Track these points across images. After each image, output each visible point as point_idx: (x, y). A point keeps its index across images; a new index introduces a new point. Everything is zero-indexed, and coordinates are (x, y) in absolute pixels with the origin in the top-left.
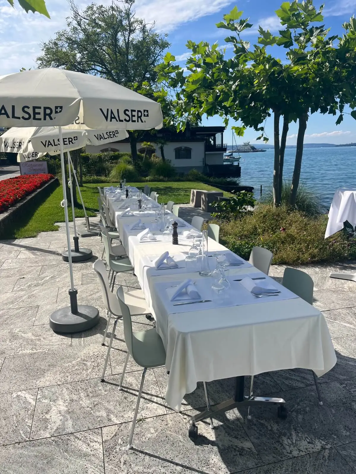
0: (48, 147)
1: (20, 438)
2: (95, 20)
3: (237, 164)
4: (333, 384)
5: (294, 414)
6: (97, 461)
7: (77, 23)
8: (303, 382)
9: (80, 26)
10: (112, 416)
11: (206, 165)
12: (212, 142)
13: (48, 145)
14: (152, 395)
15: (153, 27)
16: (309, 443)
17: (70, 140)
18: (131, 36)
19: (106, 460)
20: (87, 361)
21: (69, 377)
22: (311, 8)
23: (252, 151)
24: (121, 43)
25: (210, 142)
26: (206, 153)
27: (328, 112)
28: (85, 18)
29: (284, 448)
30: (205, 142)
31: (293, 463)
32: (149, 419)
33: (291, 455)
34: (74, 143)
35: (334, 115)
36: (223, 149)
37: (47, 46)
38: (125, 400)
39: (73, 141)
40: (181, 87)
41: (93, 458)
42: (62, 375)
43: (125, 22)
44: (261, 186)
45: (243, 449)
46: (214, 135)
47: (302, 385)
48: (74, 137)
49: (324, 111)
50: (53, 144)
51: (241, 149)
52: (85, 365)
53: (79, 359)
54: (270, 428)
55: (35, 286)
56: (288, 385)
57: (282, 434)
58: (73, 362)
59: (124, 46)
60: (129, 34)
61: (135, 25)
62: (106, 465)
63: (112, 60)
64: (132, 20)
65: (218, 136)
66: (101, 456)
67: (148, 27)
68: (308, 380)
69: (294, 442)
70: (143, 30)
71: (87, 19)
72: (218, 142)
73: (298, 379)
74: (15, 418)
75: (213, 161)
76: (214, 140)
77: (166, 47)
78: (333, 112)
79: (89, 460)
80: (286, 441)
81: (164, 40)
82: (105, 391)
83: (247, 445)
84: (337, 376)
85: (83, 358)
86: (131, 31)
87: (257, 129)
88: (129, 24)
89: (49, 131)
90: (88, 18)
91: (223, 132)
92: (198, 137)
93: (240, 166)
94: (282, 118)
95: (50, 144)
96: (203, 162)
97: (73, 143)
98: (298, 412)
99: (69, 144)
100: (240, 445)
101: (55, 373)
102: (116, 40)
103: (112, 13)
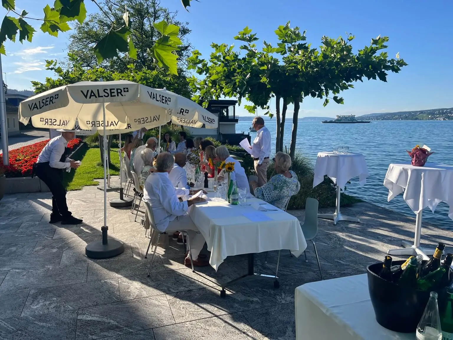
1: (114, 300)
2: (124, 6)
3: (248, 134)
4: (309, 272)
5: (284, 286)
6: (166, 308)
7: (108, 8)
8: (290, 272)
9: (111, 11)
10: (171, 289)
11: (220, 134)
12: (225, 114)
14: (195, 280)
16: (292, 298)
18: (155, 21)
19: (171, 307)
20: (147, 264)
21: (137, 272)
22: (297, 32)
24: (147, 27)
25: (224, 113)
26: (220, 123)
27: (317, 96)
28: (115, 4)
29: (277, 300)
30: (219, 113)
31: (282, 306)
32: (195, 290)
33: (281, 303)
35: (321, 98)
36: (235, 120)
37: (79, 26)
38: (177, 282)
40: (206, 74)
41: (163, 307)
42: (132, 271)
43: (151, 10)
45: (253, 301)
46: (227, 108)
47: (290, 274)
49: (314, 95)
52: (147, 266)
53: (141, 264)
54: (269, 292)
55: (93, 223)
56: (281, 274)
57: (275, 295)
58: (138, 265)
59: (149, 29)
60: (154, 19)
61: (160, 12)
62: (172, 309)
63: (138, 41)
64: (157, 8)
65: (231, 108)
66: (168, 305)
67: (171, 15)
68: (295, 271)
69: (283, 297)
70: (167, 17)
71: (117, 5)
72: (231, 114)
73: (288, 270)
74: (107, 292)
75: (226, 131)
76: (227, 112)
77: (187, 33)
78: (320, 96)
79: (161, 308)
80: (278, 297)
81: (185, 27)
82: (164, 278)
83: (255, 299)
84: (312, 269)
85: (144, 263)
86: (156, 18)
87: (263, 108)
88: (154, 11)
90: (119, 4)
91: (235, 105)
92: (213, 109)
93: (250, 135)
94: (282, 100)
96: (217, 130)
98: (286, 285)
100: (251, 299)
101: (127, 270)
102: (143, 24)
103: (139, 2)
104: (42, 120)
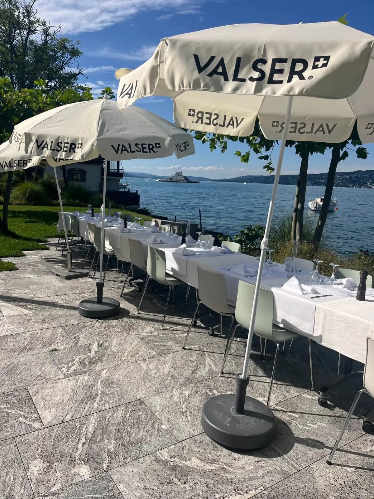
0: (121, 153)
3: (136, 192)
13: (122, 150)
15: (58, 31)
17: (151, 147)
18: (29, 37)
23: (185, 181)
34: (156, 151)
36: (119, 174)
39: (155, 149)
44: (175, 217)
48: (156, 144)
50: (129, 150)
51: (174, 178)
59: (20, 47)
60: (28, 34)
61: (36, 25)
67: (51, 31)
70: (46, 32)
72: (113, 167)
77: (77, 55)
86: (31, 31)
89: (119, 132)
93: (138, 194)
95: (124, 149)
96: (100, 186)
97: (154, 152)
99: (150, 152)
104: (192, 113)
